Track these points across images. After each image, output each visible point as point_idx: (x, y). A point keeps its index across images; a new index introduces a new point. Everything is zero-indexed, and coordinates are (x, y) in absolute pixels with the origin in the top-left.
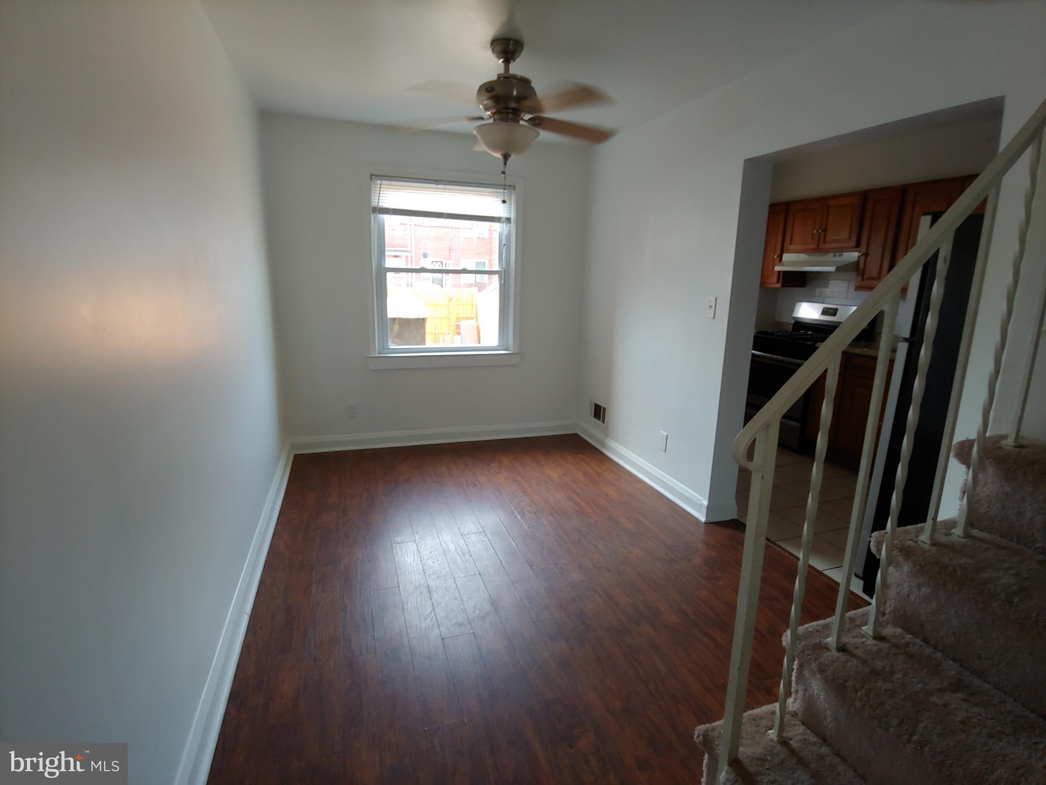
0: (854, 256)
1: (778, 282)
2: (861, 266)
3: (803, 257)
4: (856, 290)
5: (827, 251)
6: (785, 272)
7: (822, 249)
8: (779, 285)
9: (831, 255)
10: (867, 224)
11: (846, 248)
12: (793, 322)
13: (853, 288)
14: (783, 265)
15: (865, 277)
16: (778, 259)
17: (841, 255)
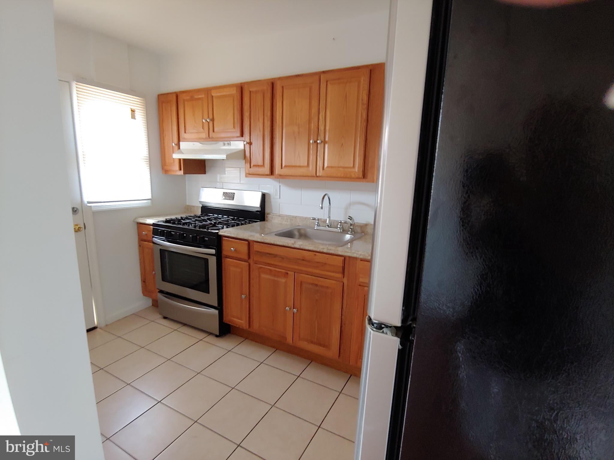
0: (239, 145)
1: (180, 169)
2: (248, 154)
3: (197, 145)
4: (246, 176)
5: (216, 140)
6: (185, 160)
7: (212, 138)
8: (182, 172)
9: (221, 143)
10: (246, 114)
11: (233, 137)
12: (201, 206)
13: (243, 174)
14: (182, 153)
15: (252, 165)
16: (176, 147)
17: (229, 144)
